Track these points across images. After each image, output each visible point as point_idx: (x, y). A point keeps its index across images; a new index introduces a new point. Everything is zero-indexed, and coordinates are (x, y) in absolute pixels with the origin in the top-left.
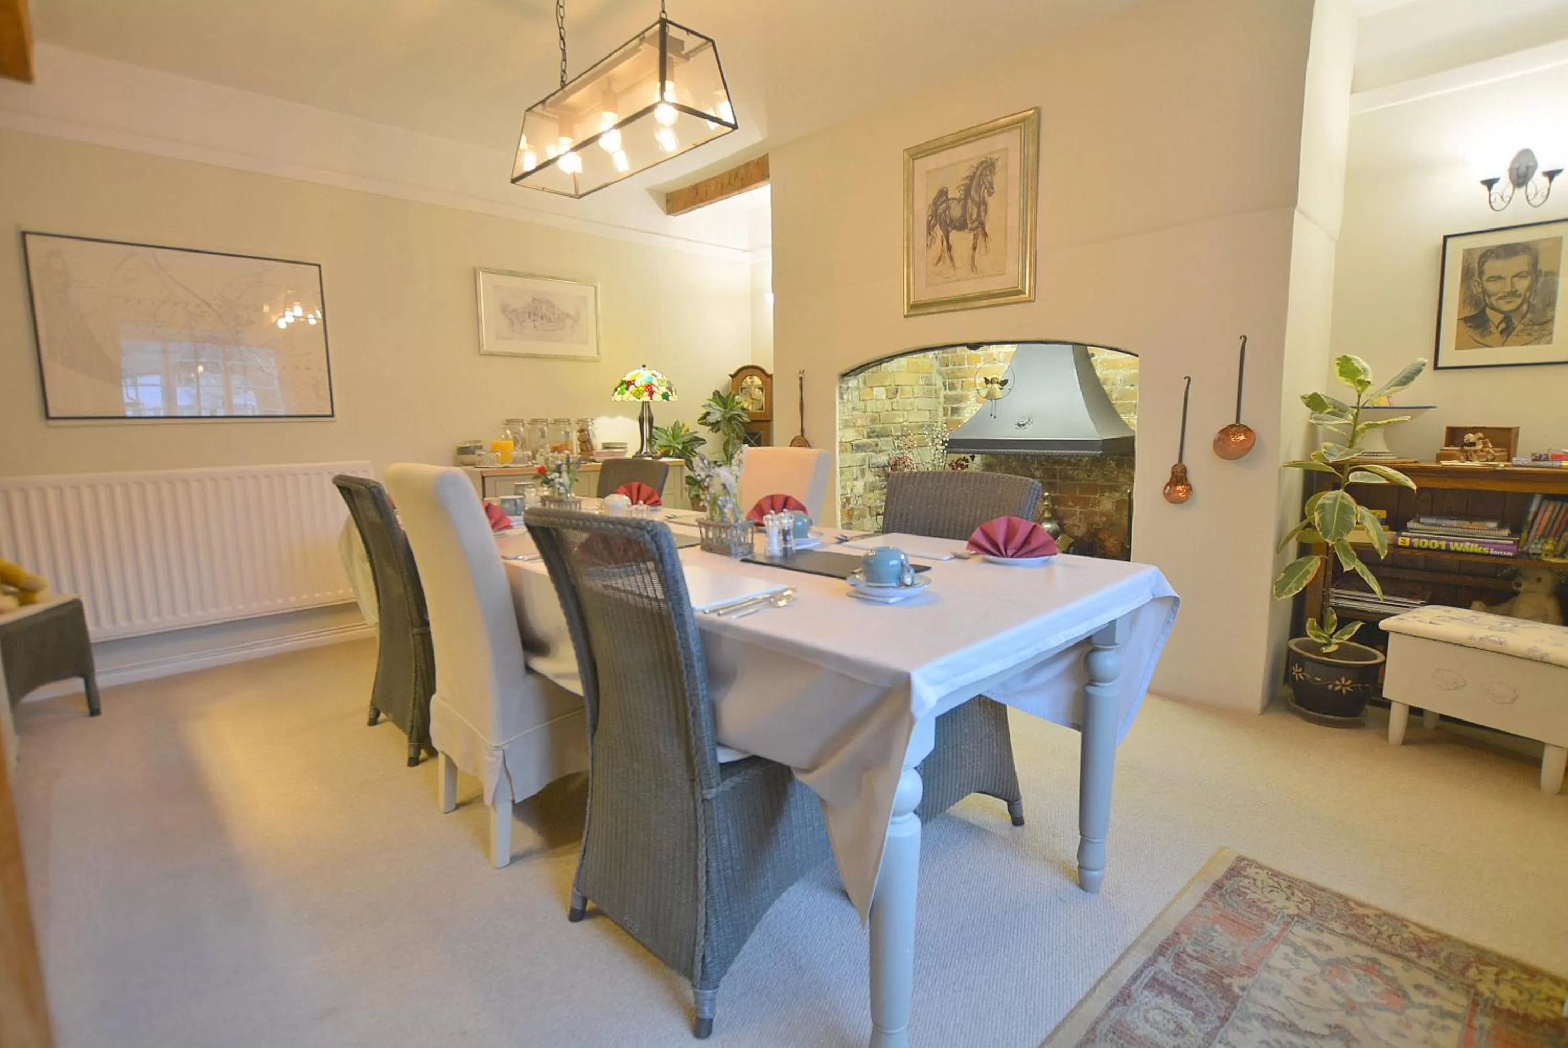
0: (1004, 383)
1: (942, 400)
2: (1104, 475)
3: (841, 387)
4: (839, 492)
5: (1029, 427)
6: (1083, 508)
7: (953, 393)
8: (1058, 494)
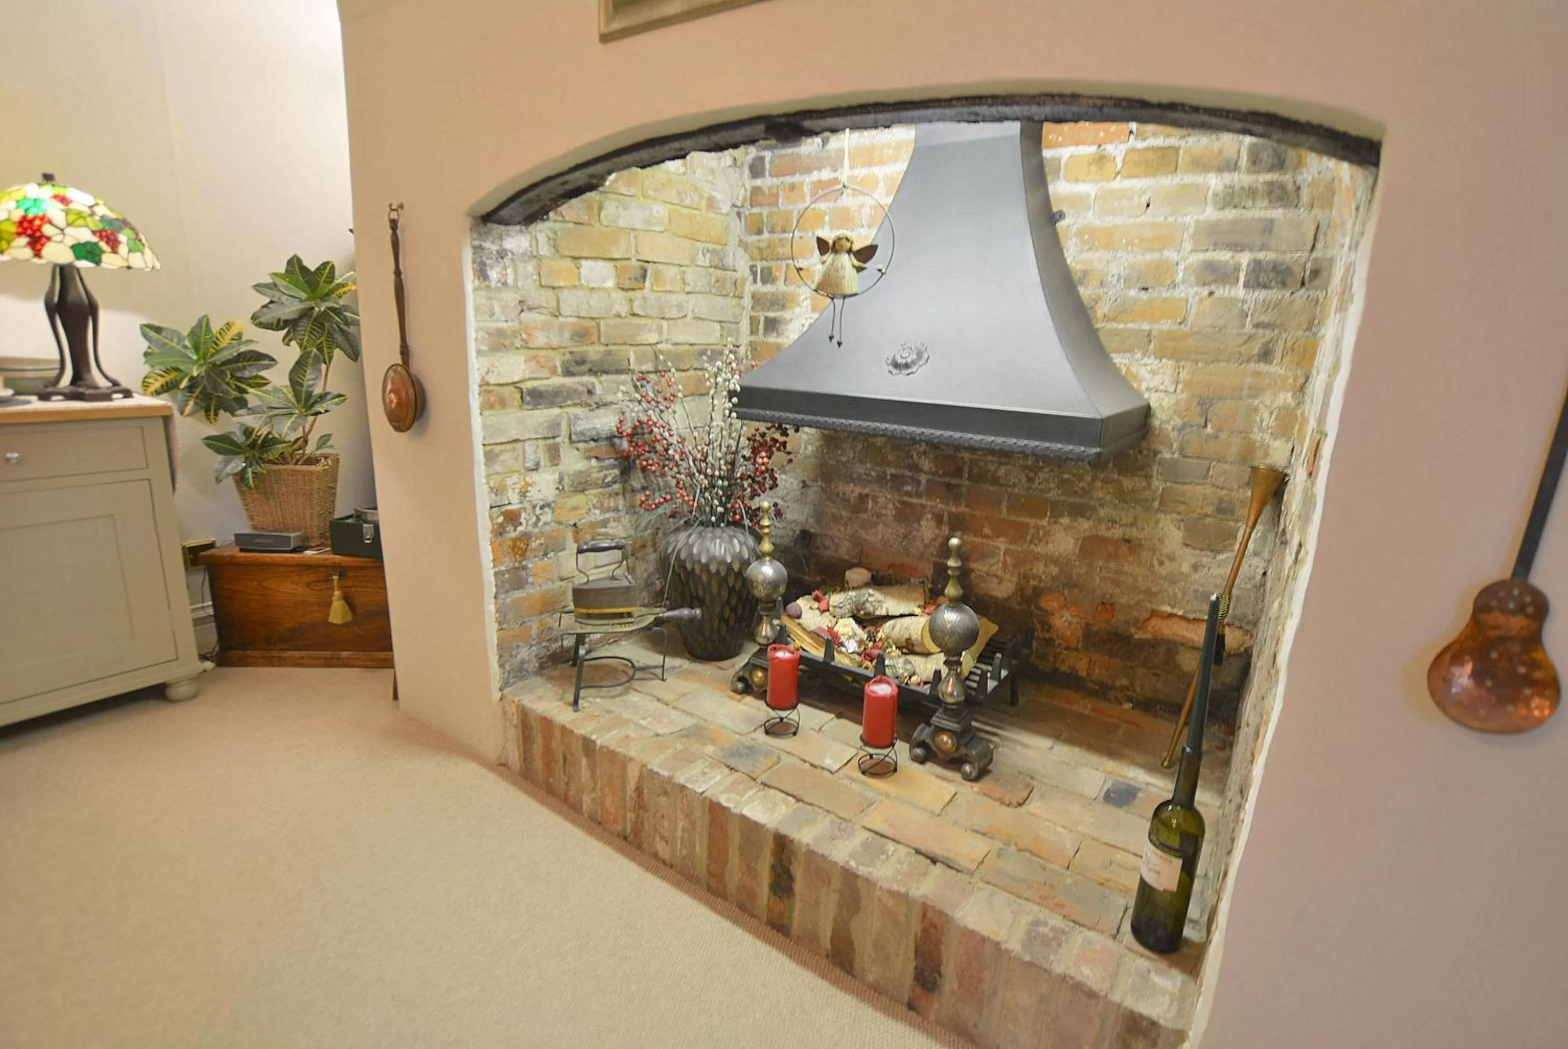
0: (866, 254)
1: (747, 301)
2: (1064, 481)
3: (478, 249)
4: (483, 500)
5: (920, 372)
6: (1010, 543)
7: (769, 288)
8: (962, 509)
